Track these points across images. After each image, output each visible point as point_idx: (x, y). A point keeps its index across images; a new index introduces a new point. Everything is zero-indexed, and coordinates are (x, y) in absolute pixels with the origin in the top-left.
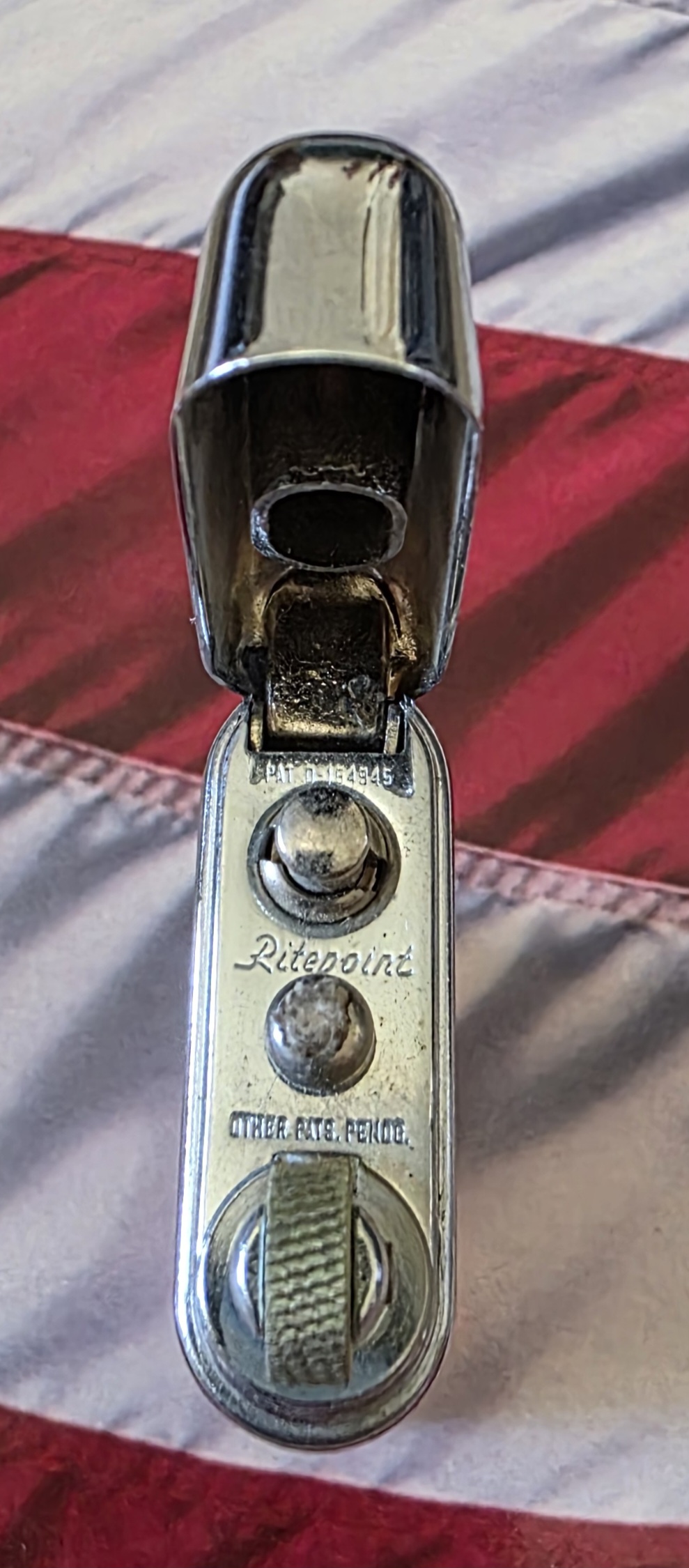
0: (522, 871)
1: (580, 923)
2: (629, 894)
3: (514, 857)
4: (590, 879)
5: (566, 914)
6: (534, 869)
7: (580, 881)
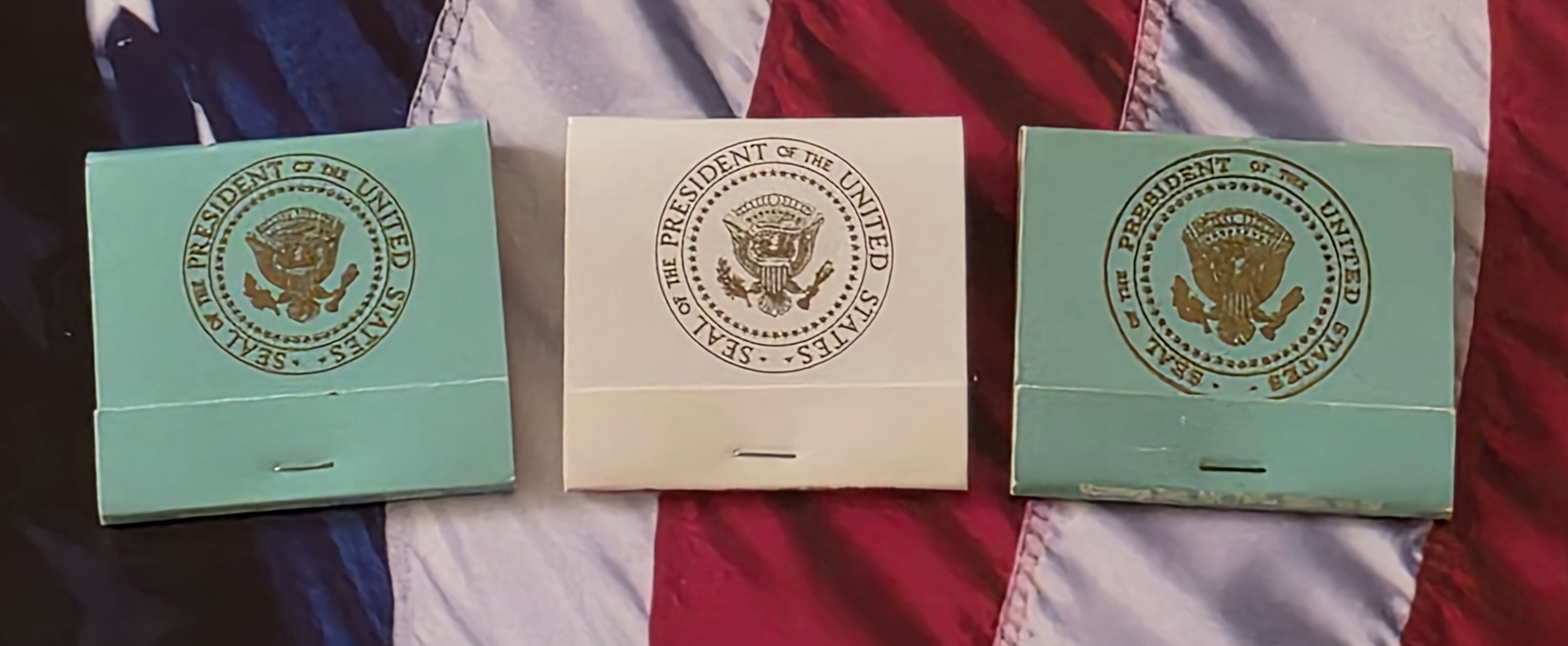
0: (1140, 72)
1: (1170, 42)
2: (1150, 14)
3: (1132, 77)
4: (1142, 34)
5: (1165, 50)
6: (1139, 66)
7: (1144, 41)
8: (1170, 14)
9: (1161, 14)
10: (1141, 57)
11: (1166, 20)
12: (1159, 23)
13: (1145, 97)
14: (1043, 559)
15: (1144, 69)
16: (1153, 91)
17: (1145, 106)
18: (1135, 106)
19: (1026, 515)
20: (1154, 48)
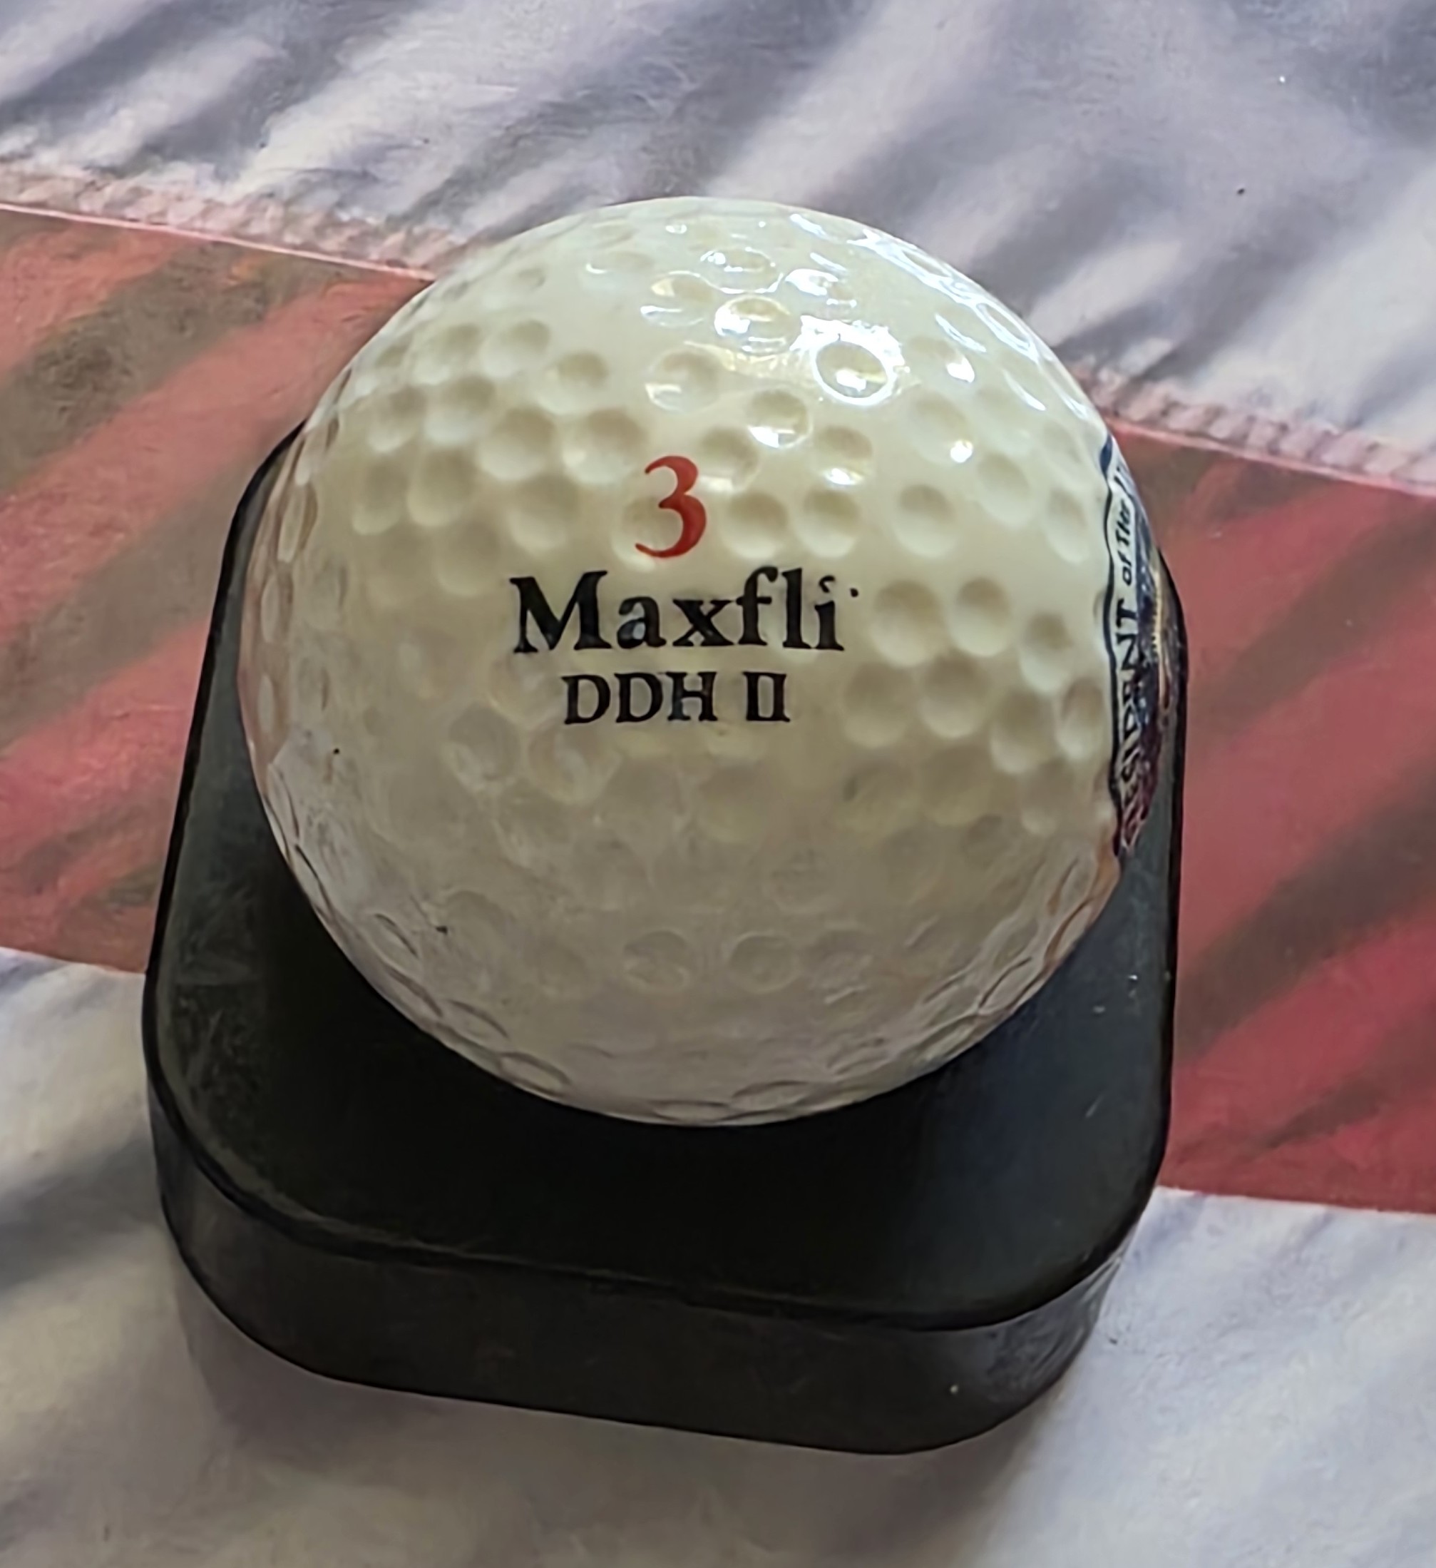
8: (117, 172)
9: (114, 189)
10: (215, 228)
11: (131, 182)
12: (138, 193)
13: (312, 222)
14: (1370, 434)
15: (246, 223)
16: (294, 209)
17: (331, 223)
18: (332, 243)
19: (1279, 462)
20: (194, 207)
